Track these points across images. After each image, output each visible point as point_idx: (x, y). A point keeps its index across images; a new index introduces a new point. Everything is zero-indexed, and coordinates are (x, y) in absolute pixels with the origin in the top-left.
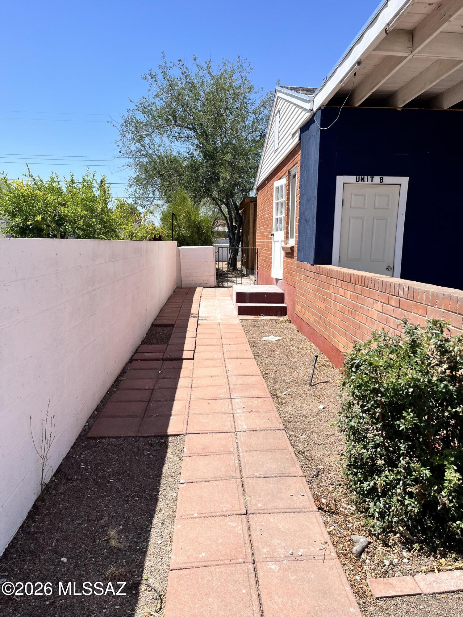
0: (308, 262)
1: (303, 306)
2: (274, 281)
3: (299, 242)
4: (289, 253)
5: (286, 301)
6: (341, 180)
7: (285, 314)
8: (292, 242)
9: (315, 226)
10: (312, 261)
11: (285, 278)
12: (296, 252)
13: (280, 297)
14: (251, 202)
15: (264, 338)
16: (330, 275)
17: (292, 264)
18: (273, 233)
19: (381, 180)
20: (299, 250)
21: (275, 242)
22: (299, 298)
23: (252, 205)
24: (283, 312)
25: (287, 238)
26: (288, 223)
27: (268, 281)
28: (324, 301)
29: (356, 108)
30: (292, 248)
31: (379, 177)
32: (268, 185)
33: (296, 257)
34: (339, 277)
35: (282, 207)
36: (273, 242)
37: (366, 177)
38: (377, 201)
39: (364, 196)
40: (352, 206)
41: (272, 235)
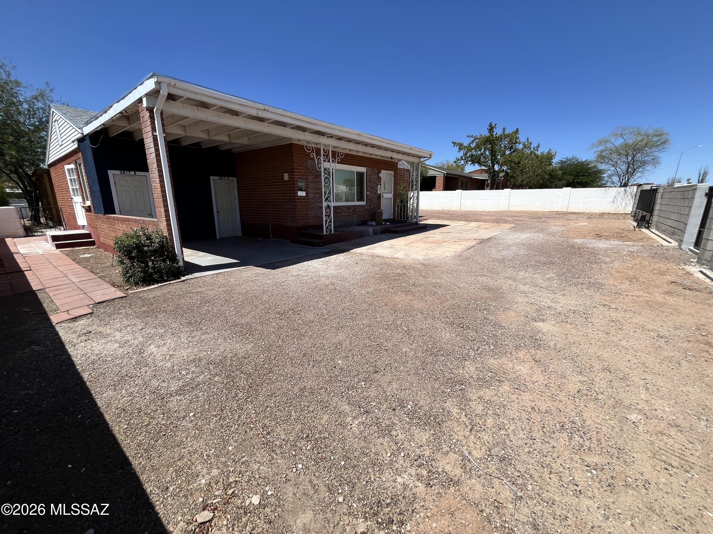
0: (101, 214)
1: (104, 237)
2: (81, 227)
3: (93, 202)
4: (88, 209)
5: (93, 237)
6: (111, 173)
7: (95, 245)
8: (88, 203)
9: (100, 195)
10: (103, 213)
11: (89, 224)
12: (92, 209)
13: (88, 236)
14: (45, 173)
15: (81, 256)
16: (114, 218)
17: (91, 215)
18: (72, 197)
19: (135, 173)
20: (94, 207)
21: (75, 203)
22: (101, 234)
23: (45, 176)
24: (93, 243)
25: (84, 200)
26: (82, 192)
27: (77, 227)
28: (114, 232)
29: (111, 137)
30: (89, 207)
31: (133, 172)
32: (59, 165)
33: (93, 212)
34: (118, 219)
35: (75, 182)
36: (74, 204)
37: (126, 172)
38: (135, 184)
39: (127, 181)
40: (121, 185)
41: (71, 199)
